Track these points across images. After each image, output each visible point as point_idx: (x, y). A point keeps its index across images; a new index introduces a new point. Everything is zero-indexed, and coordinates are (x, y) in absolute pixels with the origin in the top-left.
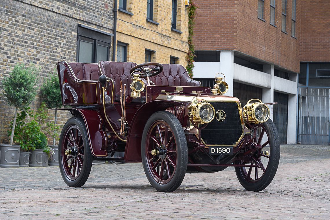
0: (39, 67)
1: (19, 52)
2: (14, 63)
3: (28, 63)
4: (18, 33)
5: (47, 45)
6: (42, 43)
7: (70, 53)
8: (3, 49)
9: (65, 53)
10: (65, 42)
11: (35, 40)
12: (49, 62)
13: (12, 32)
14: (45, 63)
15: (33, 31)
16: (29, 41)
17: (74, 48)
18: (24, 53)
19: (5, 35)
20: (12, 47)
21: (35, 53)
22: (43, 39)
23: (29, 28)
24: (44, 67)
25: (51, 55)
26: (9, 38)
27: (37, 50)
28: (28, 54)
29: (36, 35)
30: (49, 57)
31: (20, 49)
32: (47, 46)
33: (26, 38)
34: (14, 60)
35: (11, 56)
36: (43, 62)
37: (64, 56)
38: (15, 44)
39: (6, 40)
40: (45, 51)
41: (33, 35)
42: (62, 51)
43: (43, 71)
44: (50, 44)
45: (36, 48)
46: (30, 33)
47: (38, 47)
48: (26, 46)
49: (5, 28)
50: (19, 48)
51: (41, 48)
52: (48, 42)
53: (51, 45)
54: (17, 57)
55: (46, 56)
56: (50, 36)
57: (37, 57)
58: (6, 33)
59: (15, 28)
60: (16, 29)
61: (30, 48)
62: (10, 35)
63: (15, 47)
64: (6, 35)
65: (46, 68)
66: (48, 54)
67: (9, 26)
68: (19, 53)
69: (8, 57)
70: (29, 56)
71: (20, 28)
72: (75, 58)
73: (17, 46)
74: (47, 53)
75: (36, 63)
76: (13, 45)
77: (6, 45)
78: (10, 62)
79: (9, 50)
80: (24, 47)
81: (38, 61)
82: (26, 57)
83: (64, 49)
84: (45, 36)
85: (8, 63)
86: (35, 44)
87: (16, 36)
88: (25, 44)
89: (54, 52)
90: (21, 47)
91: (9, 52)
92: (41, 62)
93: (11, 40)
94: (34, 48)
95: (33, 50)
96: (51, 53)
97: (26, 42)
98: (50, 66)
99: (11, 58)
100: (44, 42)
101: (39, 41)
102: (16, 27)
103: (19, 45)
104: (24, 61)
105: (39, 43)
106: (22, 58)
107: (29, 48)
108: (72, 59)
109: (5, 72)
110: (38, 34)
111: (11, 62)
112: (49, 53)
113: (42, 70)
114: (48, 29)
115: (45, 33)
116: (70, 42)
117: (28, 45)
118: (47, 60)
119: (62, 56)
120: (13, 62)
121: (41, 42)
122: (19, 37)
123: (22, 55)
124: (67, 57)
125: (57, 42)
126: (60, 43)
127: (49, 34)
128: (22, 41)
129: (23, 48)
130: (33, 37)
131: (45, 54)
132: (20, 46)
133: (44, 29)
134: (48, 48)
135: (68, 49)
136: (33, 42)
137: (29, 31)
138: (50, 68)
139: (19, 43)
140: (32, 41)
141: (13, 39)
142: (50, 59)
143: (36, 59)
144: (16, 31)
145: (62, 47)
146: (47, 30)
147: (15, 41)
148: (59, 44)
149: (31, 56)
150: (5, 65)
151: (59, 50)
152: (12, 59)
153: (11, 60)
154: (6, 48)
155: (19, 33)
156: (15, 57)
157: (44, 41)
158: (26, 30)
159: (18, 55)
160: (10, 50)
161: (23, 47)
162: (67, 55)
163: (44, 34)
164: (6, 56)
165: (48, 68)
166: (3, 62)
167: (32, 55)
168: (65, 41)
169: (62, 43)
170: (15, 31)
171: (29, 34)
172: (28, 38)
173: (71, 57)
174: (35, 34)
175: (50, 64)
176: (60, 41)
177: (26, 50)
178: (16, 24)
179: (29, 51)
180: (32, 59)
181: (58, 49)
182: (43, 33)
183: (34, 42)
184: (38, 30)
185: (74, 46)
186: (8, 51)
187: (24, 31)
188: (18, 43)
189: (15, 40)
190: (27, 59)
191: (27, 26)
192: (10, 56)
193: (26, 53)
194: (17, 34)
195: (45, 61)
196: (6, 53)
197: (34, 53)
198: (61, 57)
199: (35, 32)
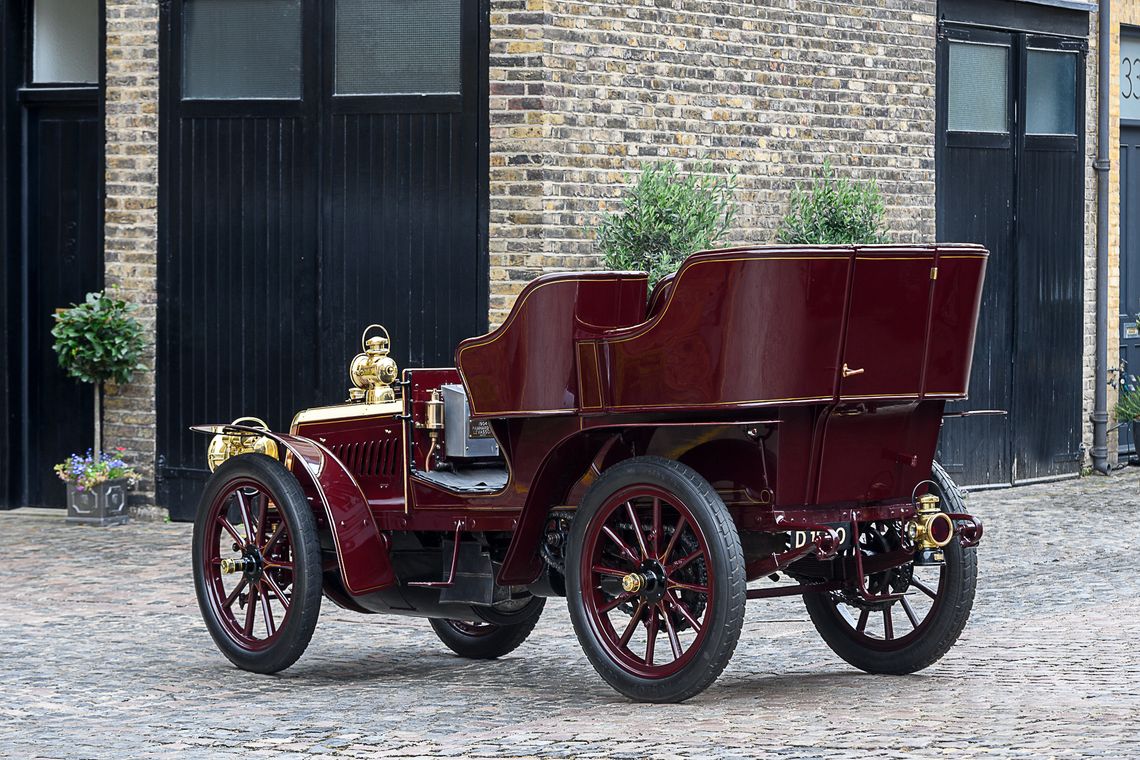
0: (765, 157)
1: (677, 114)
2: (656, 154)
3: (722, 148)
4: (668, 44)
5: (801, 76)
6: (778, 69)
7: (909, 90)
8: (607, 110)
9: (883, 94)
10: (881, 56)
11: (747, 64)
12: (813, 134)
13: (641, 46)
14: (797, 140)
15: (738, 30)
16: (718, 69)
17: (925, 72)
18: (699, 115)
19: (612, 60)
20: (645, 98)
21: (749, 108)
22: (785, 55)
23: (719, 21)
24: (793, 157)
25: (822, 108)
26: (632, 67)
27: (758, 98)
28: (718, 117)
29: (750, 45)
30: (811, 116)
31: (682, 102)
32: (800, 79)
33: (705, 58)
34: (655, 145)
35: (642, 131)
36: (788, 135)
37: (879, 106)
38: (657, 85)
39: (616, 77)
40: (792, 96)
41: (740, 44)
42: (871, 88)
43: (789, 172)
44: (816, 70)
45: (752, 91)
46: (726, 38)
47: (762, 85)
48: (708, 89)
49: (612, 32)
50: (676, 98)
51: (776, 89)
52: (806, 63)
53: (822, 73)
54: (668, 132)
55: (799, 114)
56: (816, 39)
57: (758, 124)
58: (618, 50)
59: (654, 28)
60: (662, 33)
61: (728, 93)
62: (635, 55)
63: (661, 97)
64: (619, 58)
65: (802, 159)
66: (805, 105)
67: (628, 25)
68: (676, 117)
69: (627, 137)
70: (721, 123)
71: (678, 26)
72: (929, 109)
73: (668, 92)
74: (804, 101)
75: (753, 145)
76: (649, 91)
77: (620, 95)
78: (640, 154)
79: (631, 111)
80: (698, 92)
81: (766, 137)
82: (708, 129)
83: (878, 81)
84: (790, 42)
85: (628, 158)
86: (748, 77)
87: (662, 56)
88: (706, 82)
89: (832, 97)
90: (686, 93)
91: (632, 119)
92: (780, 139)
93: (641, 75)
94: (742, 90)
95: (738, 99)
96: (820, 103)
97: (709, 75)
98: (818, 149)
99: (644, 139)
100: (790, 66)
101: (763, 66)
102: (660, 23)
103: (677, 87)
104: (700, 143)
105: (766, 72)
106: (694, 135)
107: (722, 95)
108: (916, 113)
109: (618, 192)
110: (761, 37)
111: (642, 152)
112: (810, 101)
113: (781, 168)
114: (805, 16)
115: (793, 30)
116: (906, 53)
117: (715, 82)
118: (803, 128)
119: (869, 106)
120: (652, 152)
121: (776, 65)
122: (677, 60)
123: (690, 121)
124: (893, 108)
125: (846, 58)
126: (861, 62)
127: (807, 32)
128: (691, 74)
129: (695, 98)
130: (737, 51)
131: (792, 108)
132: (681, 93)
133: (789, 18)
134: (805, 85)
135: (897, 78)
136: (738, 70)
137: (720, 33)
138: (819, 156)
139: (675, 79)
140: (736, 67)
141: (651, 71)
142: (817, 122)
143: (753, 130)
144: (661, 37)
145: (871, 75)
146: (798, 19)
147: (656, 76)
148: (854, 65)
149: (731, 123)
150: (618, 168)
151: (856, 86)
152: (646, 142)
153: (643, 145)
154: (618, 106)
155: (675, 42)
156: (658, 132)
157: (788, 61)
158: (706, 31)
159: (671, 126)
160: (636, 111)
161: (694, 94)
162: (895, 101)
163: (786, 36)
164: (618, 135)
165: (811, 158)
166: (607, 157)
167: (734, 117)
168: (881, 51)
169: (869, 62)
170: (654, 40)
171: (720, 43)
172: (713, 59)
173: (911, 105)
174: (748, 41)
175: (819, 140)
176: (861, 52)
177: (709, 103)
178: (660, 13)
179: (724, 106)
180: (735, 132)
181: (851, 85)
182: (780, 34)
183: (742, 71)
184: (760, 24)
185: (925, 66)
186: (629, 114)
187: (697, 34)
188: (669, 82)
189: (659, 71)
190: (717, 135)
191: (711, 15)
192: (636, 131)
193: (708, 114)
194: (666, 50)
195: (793, 133)
196: (622, 124)
197: (744, 111)
198: (868, 109)
199: (744, 32)
